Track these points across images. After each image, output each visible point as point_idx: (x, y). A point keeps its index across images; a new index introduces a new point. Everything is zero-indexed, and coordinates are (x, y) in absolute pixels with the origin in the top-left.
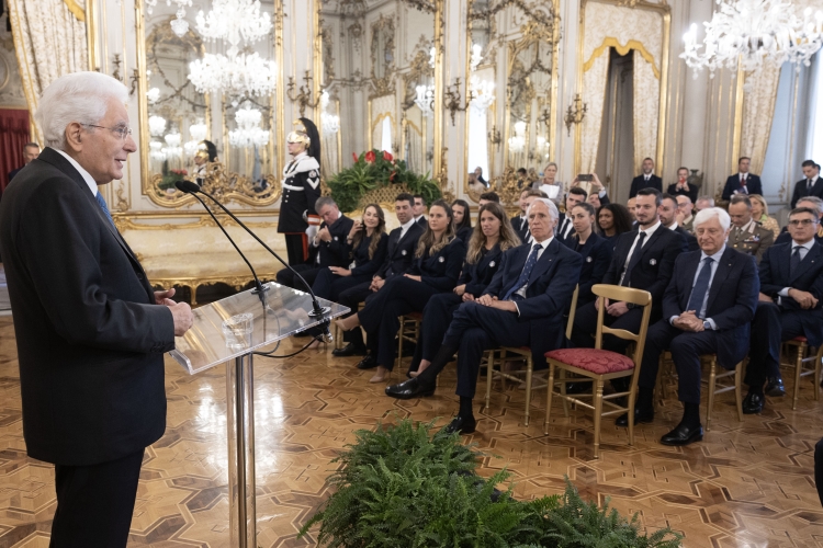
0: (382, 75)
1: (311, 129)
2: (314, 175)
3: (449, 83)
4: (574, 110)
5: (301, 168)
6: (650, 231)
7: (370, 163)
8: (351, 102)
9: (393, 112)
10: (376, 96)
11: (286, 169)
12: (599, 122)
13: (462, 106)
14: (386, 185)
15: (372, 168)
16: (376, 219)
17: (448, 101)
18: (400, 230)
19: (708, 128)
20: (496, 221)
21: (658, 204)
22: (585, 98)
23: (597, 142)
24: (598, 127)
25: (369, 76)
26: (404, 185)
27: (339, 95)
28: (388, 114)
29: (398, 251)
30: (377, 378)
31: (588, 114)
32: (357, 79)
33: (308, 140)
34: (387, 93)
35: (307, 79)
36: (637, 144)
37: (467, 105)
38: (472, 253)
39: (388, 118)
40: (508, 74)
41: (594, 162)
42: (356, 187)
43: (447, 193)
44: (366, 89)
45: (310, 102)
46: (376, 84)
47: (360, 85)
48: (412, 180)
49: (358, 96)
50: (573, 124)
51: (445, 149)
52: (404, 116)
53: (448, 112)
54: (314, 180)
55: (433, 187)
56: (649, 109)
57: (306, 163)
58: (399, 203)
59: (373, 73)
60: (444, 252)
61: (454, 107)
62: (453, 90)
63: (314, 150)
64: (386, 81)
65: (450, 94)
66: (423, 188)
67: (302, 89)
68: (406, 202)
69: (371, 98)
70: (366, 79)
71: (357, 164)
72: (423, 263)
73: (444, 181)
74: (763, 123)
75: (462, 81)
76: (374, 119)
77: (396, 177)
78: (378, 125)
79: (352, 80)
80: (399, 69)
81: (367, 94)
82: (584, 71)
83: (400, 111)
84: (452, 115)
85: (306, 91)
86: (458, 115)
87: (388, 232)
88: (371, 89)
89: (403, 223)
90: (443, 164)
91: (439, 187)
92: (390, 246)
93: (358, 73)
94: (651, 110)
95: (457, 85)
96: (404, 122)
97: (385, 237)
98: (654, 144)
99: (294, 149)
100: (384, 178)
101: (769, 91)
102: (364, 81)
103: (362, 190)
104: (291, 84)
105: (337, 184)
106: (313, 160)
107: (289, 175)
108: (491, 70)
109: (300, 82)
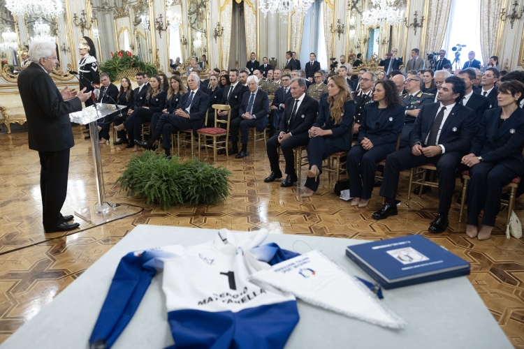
0: (120, 6)
1: (90, 42)
2: (95, 65)
3: (157, 17)
4: (218, 30)
5: (88, 62)
6: (235, 85)
7: (120, 57)
8: (104, 20)
9: (129, 26)
10: (118, 17)
11: (79, 62)
12: (230, 35)
13: (164, 28)
14: (130, 68)
15: (122, 60)
16: (127, 83)
17: (157, 26)
18: (139, 88)
19: (278, 38)
20: (177, 83)
21: (237, 75)
22: (222, 24)
23: (229, 45)
24: (229, 38)
25: (113, 6)
26: (139, 68)
27: (96, 16)
28: (126, 28)
29: (138, 97)
30: (135, 149)
31: (224, 32)
32: (106, 7)
33: (89, 48)
34: (124, 16)
35: (84, 14)
36: (248, 46)
37: (167, 28)
38: (169, 96)
39: (126, 30)
40: (188, 9)
41: (228, 55)
42: (115, 70)
43: (160, 71)
44: (112, 13)
45: (87, 26)
46: (117, 10)
47: (108, 11)
48: (142, 65)
49: (108, 16)
50: (218, 37)
51: (157, 50)
52: (135, 29)
53: (157, 31)
54: (95, 67)
55: (153, 69)
56: (252, 29)
57: (90, 60)
58: (138, 77)
59: (115, 4)
60: (158, 96)
61: (160, 29)
62: (159, 20)
63: (92, 53)
64: (124, 10)
65: (157, 22)
66: (148, 69)
67: (81, 19)
68: (141, 76)
69: (115, 18)
70: (112, 7)
71: (114, 58)
72: (150, 102)
73: (158, 65)
74: (299, 36)
75: (163, 16)
76: (118, 30)
77: (134, 64)
78: (121, 35)
79: (103, 8)
80: (130, 3)
81: (113, 16)
82: (221, 11)
83: (132, 26)
84: (160, 33)
85: (84, 21)
86: (162, 32)
87: (133, 89)
88: (114, 14)
89: (140, 85)
90: (157, 57)
91: (156, 68)
92: (135, 96)
93: (106, 4)
94: (253, 30)
95: (161, 18)
96: (136, 32)
97: (132, 91)
98: (255, 46)
99: (82, 52)
100: (128, 65)
101: (300, 22)
102: (110, 8)
103: (117, 71)
104: (75, 17)
105: (104, 68)
106: (93, 57)
107: (81, 65)
108: (180, 6)
109: (80, 16)
